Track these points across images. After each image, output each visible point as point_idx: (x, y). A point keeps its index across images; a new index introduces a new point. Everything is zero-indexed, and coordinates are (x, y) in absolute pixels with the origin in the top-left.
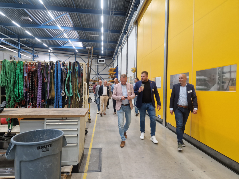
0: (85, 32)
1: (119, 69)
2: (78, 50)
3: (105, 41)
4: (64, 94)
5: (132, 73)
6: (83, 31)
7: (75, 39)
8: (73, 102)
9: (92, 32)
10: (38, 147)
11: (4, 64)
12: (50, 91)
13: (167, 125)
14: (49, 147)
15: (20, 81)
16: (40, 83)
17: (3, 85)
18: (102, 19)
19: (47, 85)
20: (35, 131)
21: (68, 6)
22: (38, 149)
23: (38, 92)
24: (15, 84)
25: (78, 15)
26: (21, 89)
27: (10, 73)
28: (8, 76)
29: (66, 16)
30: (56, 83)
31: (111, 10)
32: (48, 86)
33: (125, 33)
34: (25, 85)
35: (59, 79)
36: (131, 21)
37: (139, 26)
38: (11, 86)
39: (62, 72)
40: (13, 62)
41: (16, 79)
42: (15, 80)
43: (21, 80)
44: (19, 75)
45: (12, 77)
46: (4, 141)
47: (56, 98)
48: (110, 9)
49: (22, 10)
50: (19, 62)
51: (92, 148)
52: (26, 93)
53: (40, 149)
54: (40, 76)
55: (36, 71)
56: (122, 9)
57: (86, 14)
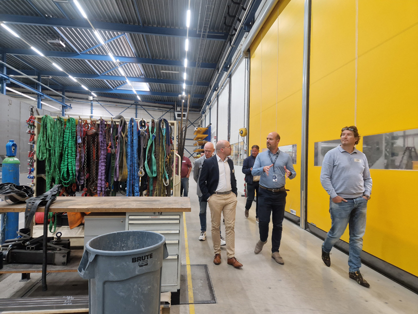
0: (154, 66)
1: (213, 131)
2: (140, 96)
3: (189, 82)
4: (144, 173)
5: (240, 137)
6: (153, 65)
7: (136, 77)
8: (157, 187)
9: (167, 66)
10: (133, 259)
11: (45, 123)
12: (121, 167)
13: (308, 228)
14: (148, 259)
15: (70, 151)
16: (104, 154)
17: (42, 158)
18: (187, 44)
19: (115, 159)
20: (115, 233)
21: (130, 22)
22: (133, 262)
23: (100, 170)
24: (61, 156)
25: (145, 37)
26: (72, 164)
27: (55, 138)
28: (50, 142)
29: (125, 38)
30: (129, 154)
31: (202, 30)
32: (118, 159)
33: (226, 68)
34: (78, 157)
35: (135, 148)
36: (238, 48)
37: (254, 57)
38: (56, 159)
39: (139, 138)
40: (58, 119)
41: (65, 147)
42: (62, 150)
43: (72, 150)
44: (70, 141)
45: (57, 144)
46: (56, 251)
47: (130, 180)
48: (200, 27)
49: (49, 27)
50: (69, 120)
51: (191, 265)
52: (79, 172)
53: (135, 262)
54: (104, 143)
55: (96, 134)
56: (222, 29)
57: (158, 35)
